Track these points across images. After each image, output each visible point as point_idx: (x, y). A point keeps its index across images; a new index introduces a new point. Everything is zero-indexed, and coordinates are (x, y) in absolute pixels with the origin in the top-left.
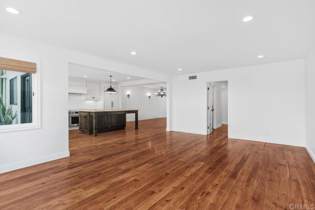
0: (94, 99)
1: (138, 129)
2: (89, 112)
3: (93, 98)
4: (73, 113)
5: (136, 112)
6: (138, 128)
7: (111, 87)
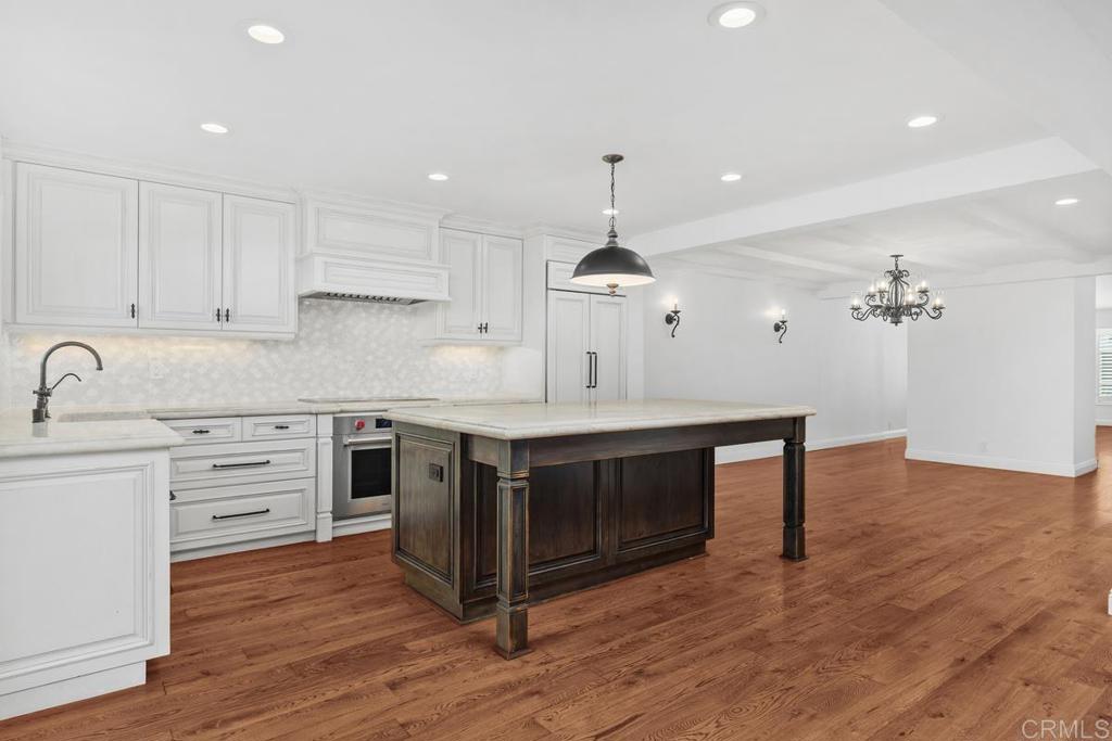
0: (484, 336)
1: (802, 556)
2: (466, 439)
3: (483, 328)
4: (361, 425)
5: (790, 429)
6: (807, 551)
7: (615, 242)
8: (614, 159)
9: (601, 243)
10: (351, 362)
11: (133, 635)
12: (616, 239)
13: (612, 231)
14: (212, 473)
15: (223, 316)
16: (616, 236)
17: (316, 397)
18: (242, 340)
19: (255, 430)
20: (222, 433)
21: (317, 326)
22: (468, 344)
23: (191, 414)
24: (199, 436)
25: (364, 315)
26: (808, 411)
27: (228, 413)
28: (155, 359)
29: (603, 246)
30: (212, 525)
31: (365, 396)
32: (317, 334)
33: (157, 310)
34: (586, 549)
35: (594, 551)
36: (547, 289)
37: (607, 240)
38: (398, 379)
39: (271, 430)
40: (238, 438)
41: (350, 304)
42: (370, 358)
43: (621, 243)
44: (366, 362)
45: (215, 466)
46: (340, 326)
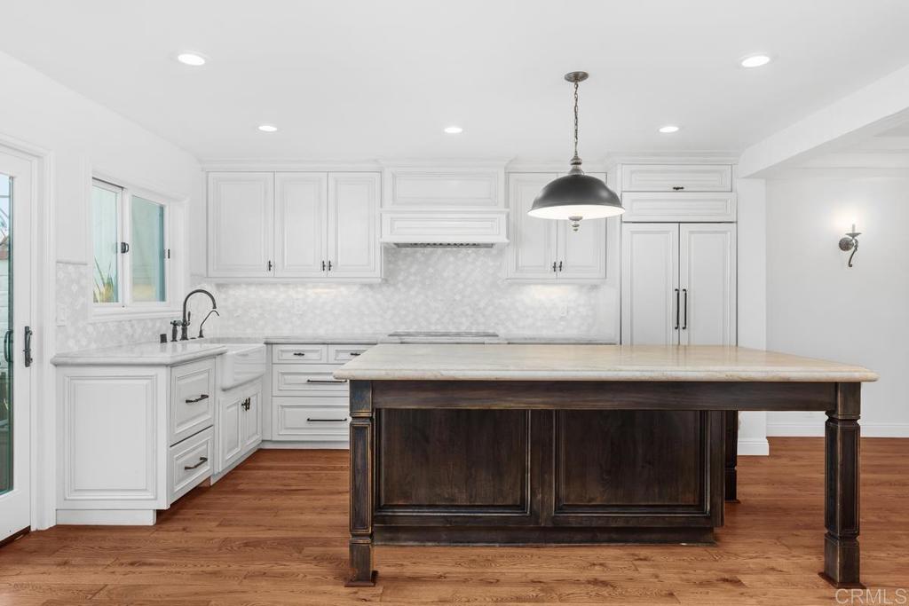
0: (560, 275)
7: (577, 170)
8: (577, 77)
9: (565, 171)
10: (441, 300)
11: (146, 490)
12: (580, 167)
13: (576, 158)
14: (307, 386)
15: (327, 266)
16: (580, 164)
17: (411, 330)
18: (355, 284)
19: (337, 356)
20: (314, 356)
21: (413, 270)
22: (545, 283)
23: (293, 341)
24: (298, 357)
25: (452, 259)
26: (870, 375)
27: (317, 341)
28: (297, 299)
29: (566, 175)
30: (308, 426)
31: (452, 329)
32: (412, 278)
33: (286, 264)
34: (509, 502)
35: (521, 506)
36: (622, 222)
37: (571, 167)
38: (484, 316)
39: (347, 356)
40: (324, 361)
41: (440, 250)
42: (458, 297)
43: (586, 170)
44: (455, 300)
45: (309, 381)
46: (431, 270)
